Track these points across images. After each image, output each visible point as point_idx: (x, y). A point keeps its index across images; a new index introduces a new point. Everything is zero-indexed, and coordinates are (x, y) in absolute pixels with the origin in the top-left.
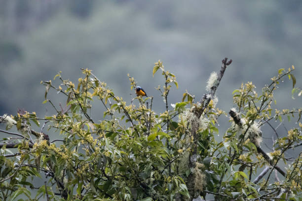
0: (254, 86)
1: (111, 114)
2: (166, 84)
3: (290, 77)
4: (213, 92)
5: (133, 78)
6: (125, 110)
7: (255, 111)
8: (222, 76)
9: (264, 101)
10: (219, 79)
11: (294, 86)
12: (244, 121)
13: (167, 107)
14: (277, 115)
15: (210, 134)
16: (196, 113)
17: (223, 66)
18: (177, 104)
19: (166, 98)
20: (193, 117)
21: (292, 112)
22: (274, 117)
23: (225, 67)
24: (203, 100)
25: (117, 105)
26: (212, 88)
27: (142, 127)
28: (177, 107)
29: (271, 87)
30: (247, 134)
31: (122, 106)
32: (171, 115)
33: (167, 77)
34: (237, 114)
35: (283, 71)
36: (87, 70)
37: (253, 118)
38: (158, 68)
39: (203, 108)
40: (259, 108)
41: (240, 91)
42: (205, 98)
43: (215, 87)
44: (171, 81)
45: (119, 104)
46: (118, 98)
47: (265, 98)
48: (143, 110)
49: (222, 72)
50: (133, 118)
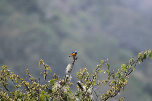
0: (87, 70)
1: (17, 87)
2: (45, 71)
3: (106, 64)
4: (69, 73)
5: (27, 69)
6: (26, 85)
7: (90, 82)
8: (73, 65)
9: (94, 77)
10: (72, 67)
11: (109, 69)
12: (84, 87)
13: (46, 82)
14: (99, 84)
15: (67, 95)
16: (61, 85)
17: (73, 61)
18: (51, 80)
19: (45, 78)
20: (60, 86)
21: (106, 82)
22: (98, 84)
23: (75, 61)
24: (64, 78)
25: (22, 83)
26: (69, 72)
27: (34, 93)
28: (51, 82)
29: (98, 70)
30: (86, 94)
31: (24, 83)
32: (48, 86)
33: (45, 67)
34: (81, 84)
35: (103, 62)
36: (6, 66)
37: (89, 86)
38: (41, 63)
39: (65, 82)
40: (91, 80)
41: (80, 72)
42: (66, 77)
43: (70, 71)
44: (48, 69)
45: (23, 82)
46: (22, 79)
47: (95, 75)
48: (35, 84)
49: (73, 64)
50: (30, 88)
